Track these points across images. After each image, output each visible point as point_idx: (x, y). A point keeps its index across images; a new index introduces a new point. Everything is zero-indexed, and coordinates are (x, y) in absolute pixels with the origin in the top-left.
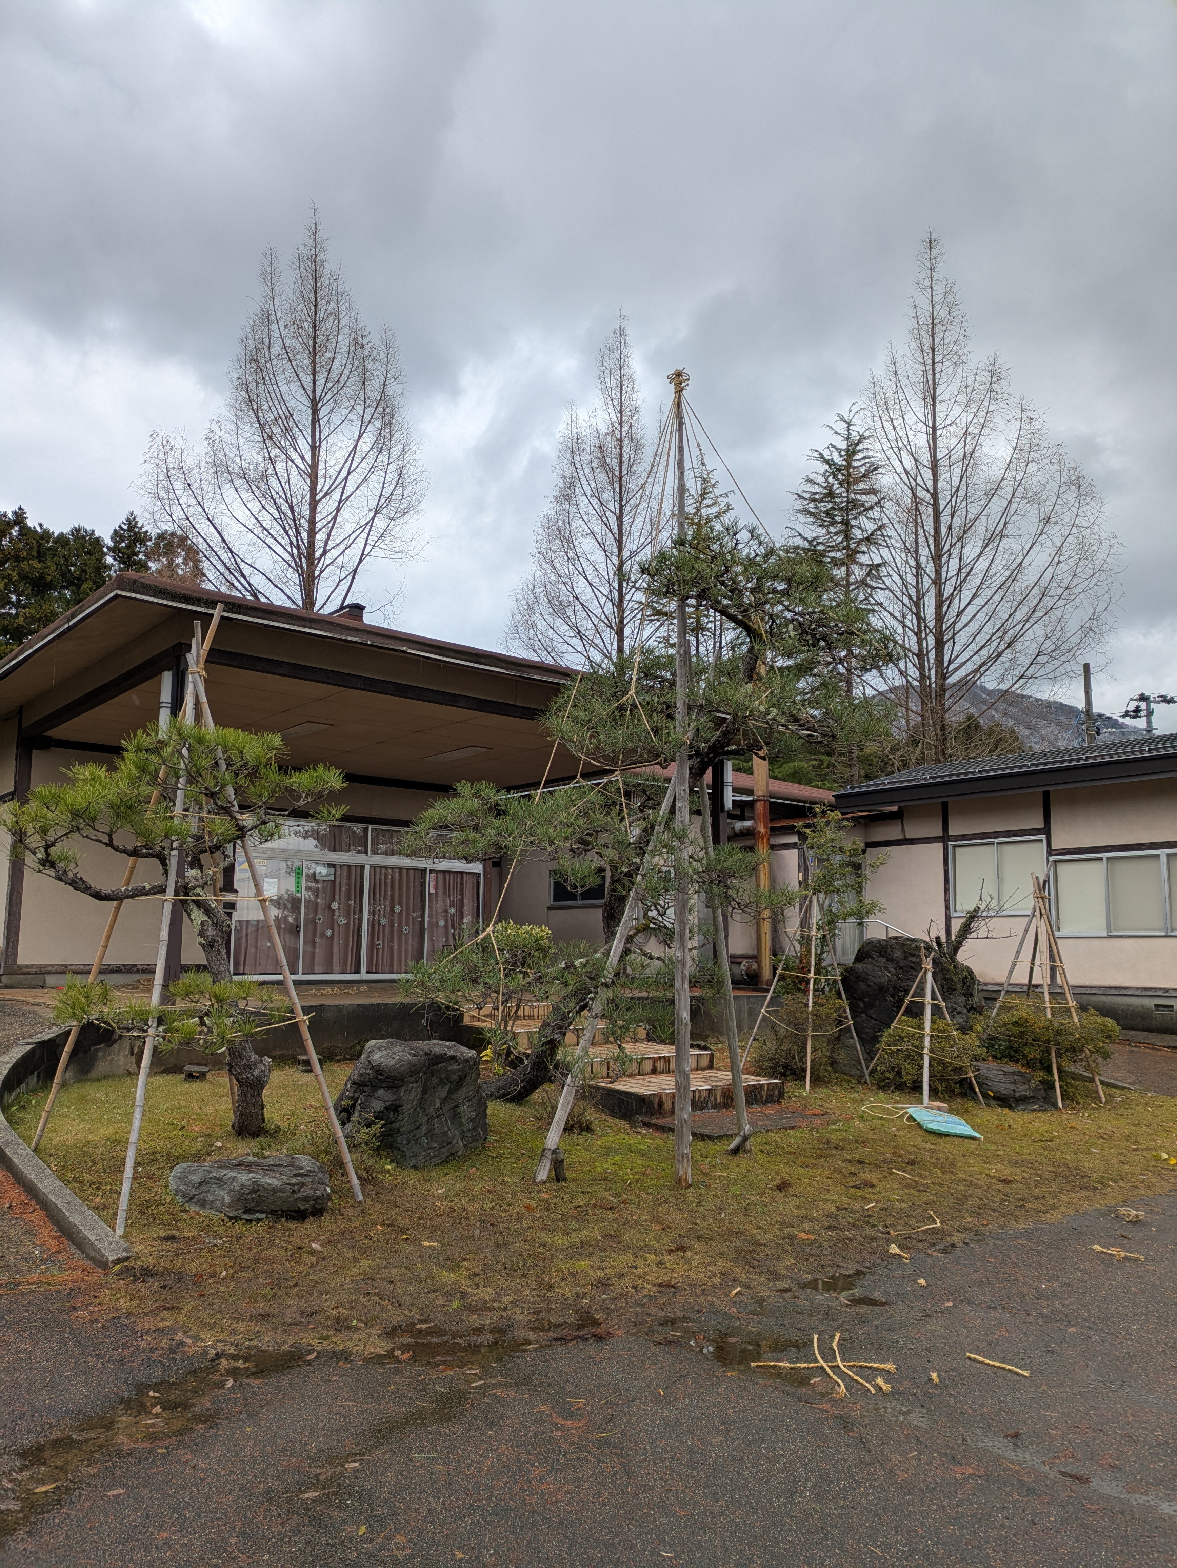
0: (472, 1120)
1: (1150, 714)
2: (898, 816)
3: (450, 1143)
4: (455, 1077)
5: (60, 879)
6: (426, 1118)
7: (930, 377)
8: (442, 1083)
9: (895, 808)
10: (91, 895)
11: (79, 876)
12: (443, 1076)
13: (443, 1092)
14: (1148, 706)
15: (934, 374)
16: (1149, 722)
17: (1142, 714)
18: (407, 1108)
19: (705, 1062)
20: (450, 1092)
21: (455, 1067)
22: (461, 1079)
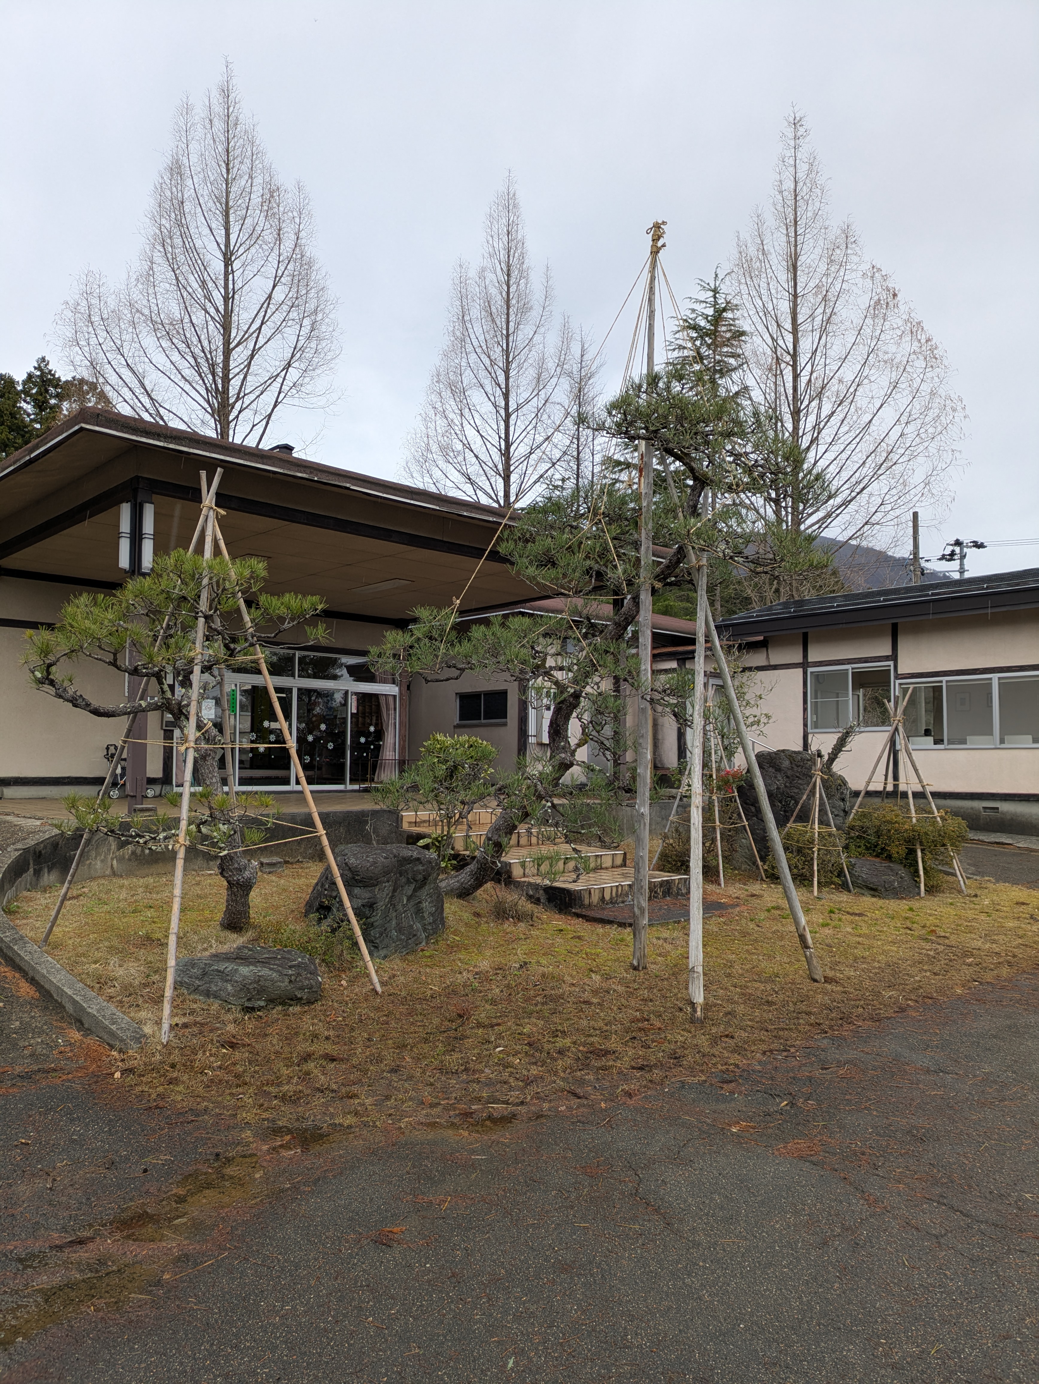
0: (432, 914)
1: (963, 557)
2: (763, 645)
3: (415, 935)
4: (420, 877)
5: (60, 697)
6: (394, 914)
7: (793, 249)
8: (408, 882)
9: (761, 638)
10: (91, 712)
11: (78, 694)
12: (410, 876)
13: (409, 890)
14: (961, 550)
15: (796, 246)
16: (962, 564)
17: (956, 557)
18: (381, 905)
19: (619, 861)
20: (415, 890)
21: (421, 868)
22: (425, 879)
